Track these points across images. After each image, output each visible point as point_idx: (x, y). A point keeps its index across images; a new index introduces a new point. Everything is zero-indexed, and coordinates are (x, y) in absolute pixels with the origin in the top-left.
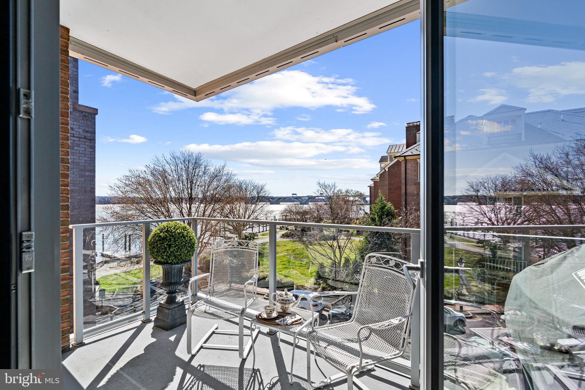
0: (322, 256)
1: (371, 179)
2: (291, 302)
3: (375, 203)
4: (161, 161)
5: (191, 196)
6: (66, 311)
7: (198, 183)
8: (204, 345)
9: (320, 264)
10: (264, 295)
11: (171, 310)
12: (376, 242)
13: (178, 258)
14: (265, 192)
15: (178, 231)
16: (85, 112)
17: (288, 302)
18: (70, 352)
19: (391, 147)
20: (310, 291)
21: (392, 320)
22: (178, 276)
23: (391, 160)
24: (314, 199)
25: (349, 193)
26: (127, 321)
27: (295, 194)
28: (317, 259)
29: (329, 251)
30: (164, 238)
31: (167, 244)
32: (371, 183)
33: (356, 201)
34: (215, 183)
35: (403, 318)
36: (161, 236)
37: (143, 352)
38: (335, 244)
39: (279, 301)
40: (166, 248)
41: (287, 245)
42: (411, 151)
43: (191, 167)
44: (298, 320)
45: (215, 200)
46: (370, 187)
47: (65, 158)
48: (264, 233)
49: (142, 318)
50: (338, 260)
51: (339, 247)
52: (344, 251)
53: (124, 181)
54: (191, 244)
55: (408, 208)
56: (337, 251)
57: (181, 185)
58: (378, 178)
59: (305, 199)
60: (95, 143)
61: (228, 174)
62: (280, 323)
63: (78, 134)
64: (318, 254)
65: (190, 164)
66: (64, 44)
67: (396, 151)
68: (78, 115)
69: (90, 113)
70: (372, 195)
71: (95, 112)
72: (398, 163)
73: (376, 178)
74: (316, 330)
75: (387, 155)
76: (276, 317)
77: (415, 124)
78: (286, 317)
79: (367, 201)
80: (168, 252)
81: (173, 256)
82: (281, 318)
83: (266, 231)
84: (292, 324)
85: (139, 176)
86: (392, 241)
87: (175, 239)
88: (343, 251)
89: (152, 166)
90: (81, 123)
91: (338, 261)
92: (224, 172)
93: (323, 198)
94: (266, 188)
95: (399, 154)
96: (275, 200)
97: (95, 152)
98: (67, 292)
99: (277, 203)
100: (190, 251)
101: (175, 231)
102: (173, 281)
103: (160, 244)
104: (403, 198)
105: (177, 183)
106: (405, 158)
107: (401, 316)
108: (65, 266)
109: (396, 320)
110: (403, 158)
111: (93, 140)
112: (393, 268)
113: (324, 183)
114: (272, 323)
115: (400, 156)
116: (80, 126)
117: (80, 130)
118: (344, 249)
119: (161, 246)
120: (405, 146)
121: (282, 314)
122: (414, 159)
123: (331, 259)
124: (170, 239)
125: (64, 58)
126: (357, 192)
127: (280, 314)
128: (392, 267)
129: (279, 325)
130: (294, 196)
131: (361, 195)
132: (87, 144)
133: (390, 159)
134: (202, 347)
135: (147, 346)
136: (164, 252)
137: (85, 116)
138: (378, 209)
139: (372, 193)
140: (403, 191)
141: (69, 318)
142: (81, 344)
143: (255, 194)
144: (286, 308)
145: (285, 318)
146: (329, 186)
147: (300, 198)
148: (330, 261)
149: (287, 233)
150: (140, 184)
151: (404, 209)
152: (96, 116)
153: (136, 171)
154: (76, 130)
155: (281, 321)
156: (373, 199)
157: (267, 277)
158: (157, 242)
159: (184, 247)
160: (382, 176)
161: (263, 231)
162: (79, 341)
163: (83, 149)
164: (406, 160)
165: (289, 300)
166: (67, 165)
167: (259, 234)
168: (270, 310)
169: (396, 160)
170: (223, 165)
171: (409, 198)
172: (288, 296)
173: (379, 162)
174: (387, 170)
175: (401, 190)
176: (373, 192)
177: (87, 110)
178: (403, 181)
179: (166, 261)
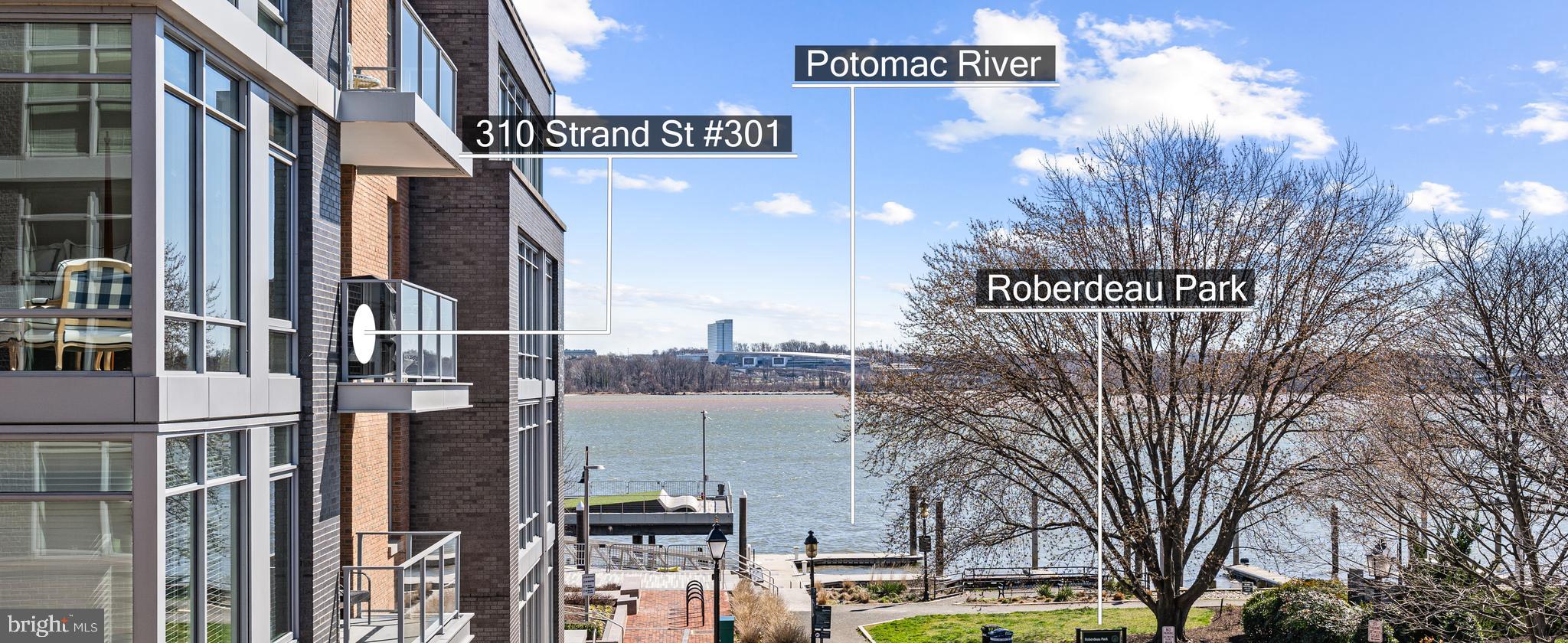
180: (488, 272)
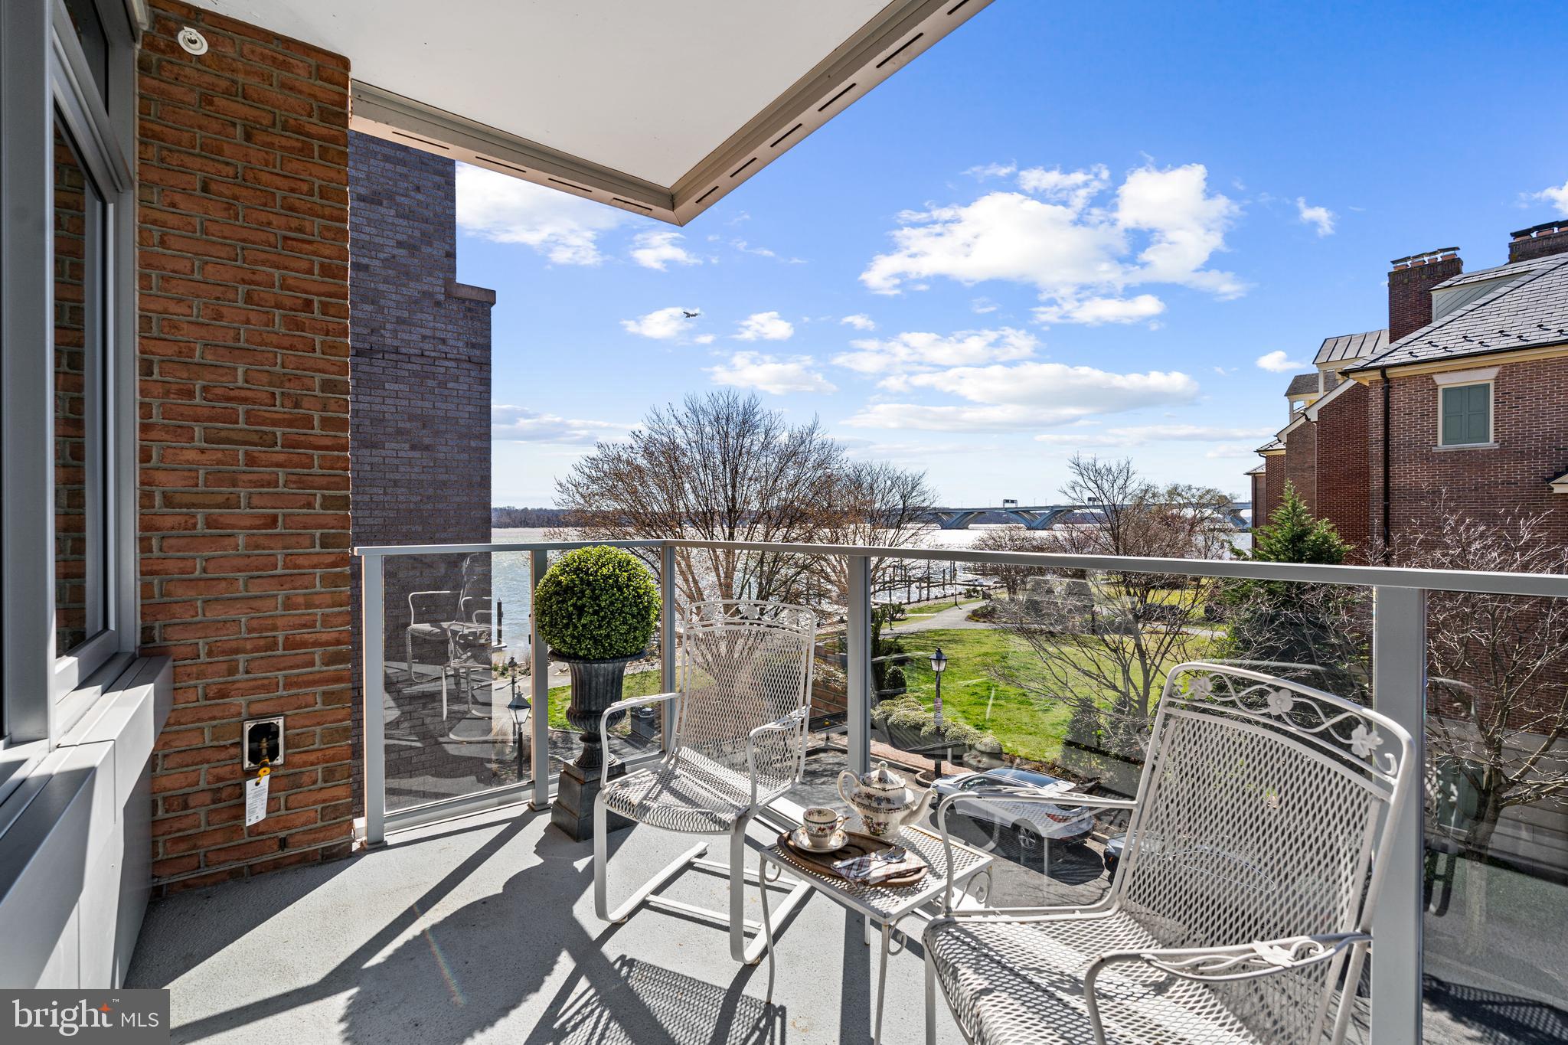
0: (1087, 678)
1: (1258, 451)
2: (896, 806)
3: (1269, 523)
4: (666, 420)
5: (734, 506)
6: (343, 759)
7: (750, 472)
8: (652, 898)
9: (1079, 699)
10: (916, 772)
11: (587, 786)
12: (1272, 646)
13: (603, 646)
14: (922, 493)
15: (605, 571)
16: (471, 300)
17: (884, 805)
18: (351, 860)
19: (1330, 344)
20: (1047, 777)
21: (1260, 947)
22: (609, 695)
23: (1331, 385)
24: (1070, 515)
25: (1179, 495)
26: (495, 800)
27: (1013, 502)
28: (1069, 685)
29: (1109, 667)
30: (569, 589)
31: (574, 605)
32: (1259, 463)
33: (1202, 520)
34: (791, 473)
35: (1320, 946)
36: (560, 582)
37: (500, 891)
38: (1129, 643)
39: (857, 800)
40: (572, 614)
41: (985, 640)
42: (1408, 348)
43: (732, 434)
44: (908, 871)
45: (791, 516)
46: (1255, 477)
47: (340, 381)
48: (922, 604)
49: (528, 796)
50: (1138, 693)
51: (1143, 654)
52: (1157, 667)
53: (587, 470)
54: (639, 609)
55: (1396, 537)
56: (1136, 665)
57: (710, 478)
58: (1281, 446)
59: (1040, 515)
60: (490, 371)
61: (823, 445)
62: (844, 872)
63: (455, 352)
64: (1071, 671)
65: (731, 425)
66: (336, 98)
67: (1350, 354)
68: (455, 308)
69: (479, 302)
70: (1260, 501)
71: (491, 300)
72: (1359, 394)
73: (1275, 447)
74: (957, 919)
75: (1314, 370)
76: (840, 850)
77: (1426, 259)
78: (873, 855)
79: (1243, 522)
80: (575, 627)
81: (590, 639)
82: (854, 857)
83: (928, 599)
84: (885, 882)
85: (619, 459)
86: (1332, 645)
87: (593, 591)
88: (1154, 668)
89: (646, 433)
90: (462, 328)
91: (1139, 696)
92: (814, 443)
93: (1098, 511)
94: (926, 484)
95: (1360, 363)
96: (955, 517)
97: (490, 393)
98: (345, 712)
99: (960, 526)
100: (636, 629)
101: (596, 572)
102: (594, 709)
103: (558, 602)
104: (1377, 507)
105: (702, 474)
106: (1383, 375)
107: (1310, 935)
108: (340, 647)
109: (1282, 946)
110: (1376, 375)
111: (484, 365)
112: (1286, 723)
113: (1091, 461)
114: (819, 868)
115: (1363, 369)
116: (459, 334)
117: (460, 344)
118: (1157, 662)
119: (560, 609)
120: (1386, 336)
121: (863, 843)
122: (1421, 376)
123: (1115, 688)
124: (582, 592)
125: (336, 133)
126: (1208, 492)
127: (856, 841)
128: (1279, 718)
129: (839, 877)
130: (1008, 505)
131: (1222, 503)
132: (473, 374)
133: (1325, 383)
134: (644, 904)
135: (516, 876)
136: (567, 626)
137: (470, 310)
138: (1279, 542)
139: (1259, 493)
140: (1377, 483)
141: (349, 777)
142: (377, 845)
143: (896, 500)
144: (879, 824)
145: (866, 858)
146: (1109, 471)
147: (1027, 510)
148: (1112, 695)
149: (986, 607)
150: (619, 476)
151: (1379, 542)
152: (493, 309)
153: (611, 448)
154: (451, 342)
155: (849, 868)
156: (1262, 513)
157: (924, 724)
158: (551, 599)
159: (620, 614)
160: (1294, 438)
161: (919, 601)
162: (375, 838)
163: (466, 387)
164: (1386, 380)
165: (888, 800)
166: (344, 396)
167: (907, 608)
168: (818, 826)
169: (1351, 383)
170: (810, 423)
171: (1398, 508)
172: (888, 787)
173: (1287, 395)
174: (1314, 417)
175: (1367, 483)
176: (1262, 493)
177: (474, 296)
178: (1377, 451)
179: (572, 651)
180: (455, 464)
